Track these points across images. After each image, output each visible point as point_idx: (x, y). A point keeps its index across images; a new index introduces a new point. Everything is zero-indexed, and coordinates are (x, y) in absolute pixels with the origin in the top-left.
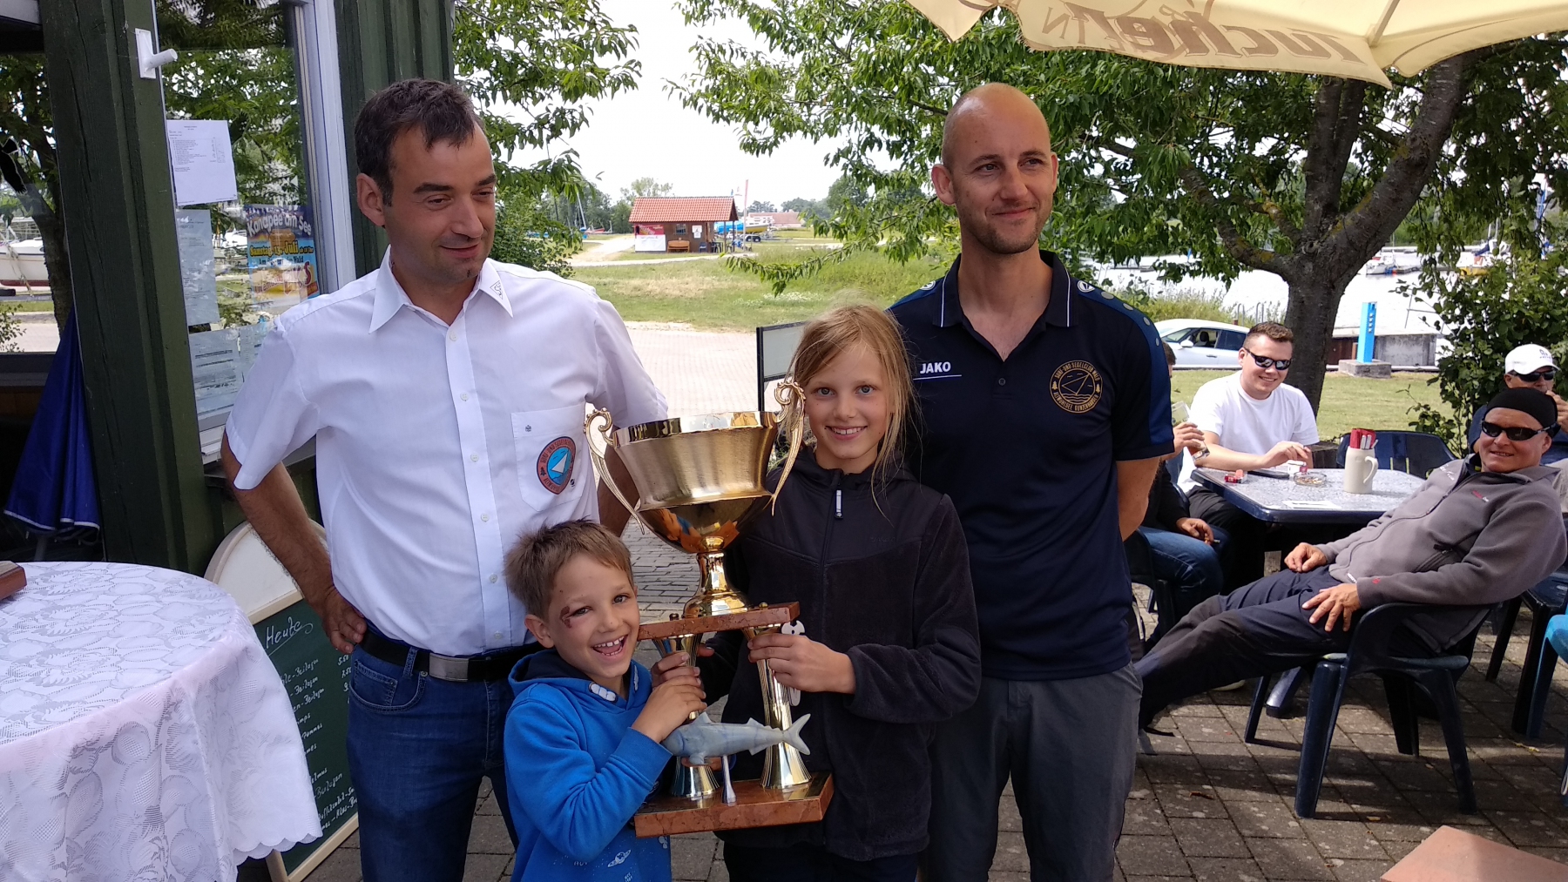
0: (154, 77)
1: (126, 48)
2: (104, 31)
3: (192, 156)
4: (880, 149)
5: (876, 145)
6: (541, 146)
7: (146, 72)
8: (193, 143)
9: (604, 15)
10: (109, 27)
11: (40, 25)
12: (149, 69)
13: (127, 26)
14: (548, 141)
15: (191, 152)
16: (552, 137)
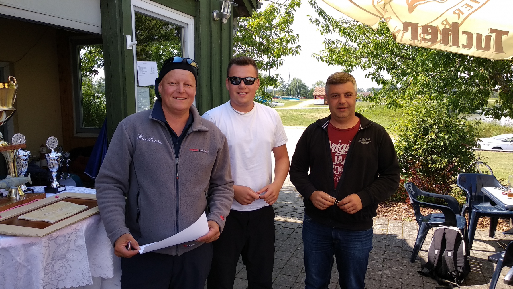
0: (131, 49)
1: (123, 41)
2: (117, 36)
3: (144, 72)
4: (384, 71)
5: (382, 69)
6: (267, 71)
7: (129, 47)
8: (145, 68)
9: (291, 29)
10: (119, 34)
11: (102, 34)
12: (130, 46)
13: (124, 34)
14: (269, 69)
15: (144, 71)
16: (271, 68)
